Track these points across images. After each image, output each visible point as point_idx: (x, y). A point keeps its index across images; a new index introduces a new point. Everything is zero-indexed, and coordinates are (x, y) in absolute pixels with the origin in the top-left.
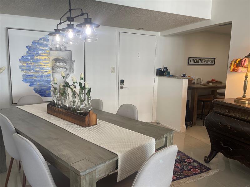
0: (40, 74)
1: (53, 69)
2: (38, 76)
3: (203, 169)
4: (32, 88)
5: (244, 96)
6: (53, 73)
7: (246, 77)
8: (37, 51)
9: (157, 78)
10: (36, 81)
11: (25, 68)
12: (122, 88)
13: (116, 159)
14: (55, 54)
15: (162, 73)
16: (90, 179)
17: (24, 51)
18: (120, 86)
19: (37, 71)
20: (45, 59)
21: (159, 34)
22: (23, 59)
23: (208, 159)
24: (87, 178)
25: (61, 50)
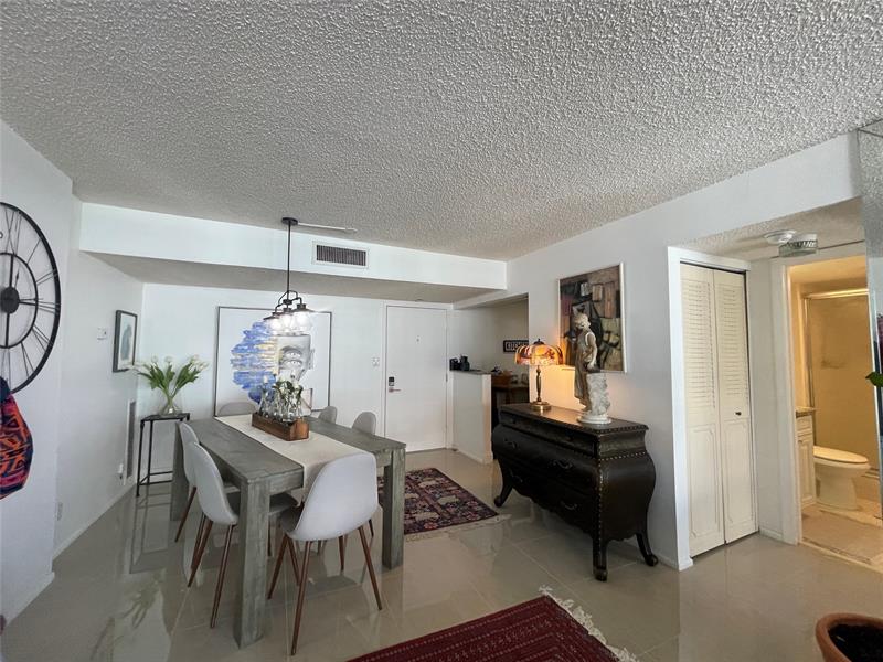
0: (261, 370)
1: (280, 363)
2: (257, 374)
3: (487, 513)
4: (247, 391)
5: (539, 400)
6: (280, 368)
7: (538, 372)
8: (258, 338)
9: (451, 374)
10: (253, 382)
11: (238, 363)
12: (391, 390)
13: (300, 471)
14: (285, 342)
15: (459, 365)
16: (261, 491)
17: (240, 338)
18: (388, 387)
19: (257, 367)
20: (270, 349)
21: (451, 306)
22: (236, 349)
23: (499, 502)
24: (258, 488)
25: (294, 335)
